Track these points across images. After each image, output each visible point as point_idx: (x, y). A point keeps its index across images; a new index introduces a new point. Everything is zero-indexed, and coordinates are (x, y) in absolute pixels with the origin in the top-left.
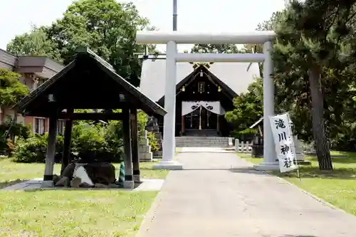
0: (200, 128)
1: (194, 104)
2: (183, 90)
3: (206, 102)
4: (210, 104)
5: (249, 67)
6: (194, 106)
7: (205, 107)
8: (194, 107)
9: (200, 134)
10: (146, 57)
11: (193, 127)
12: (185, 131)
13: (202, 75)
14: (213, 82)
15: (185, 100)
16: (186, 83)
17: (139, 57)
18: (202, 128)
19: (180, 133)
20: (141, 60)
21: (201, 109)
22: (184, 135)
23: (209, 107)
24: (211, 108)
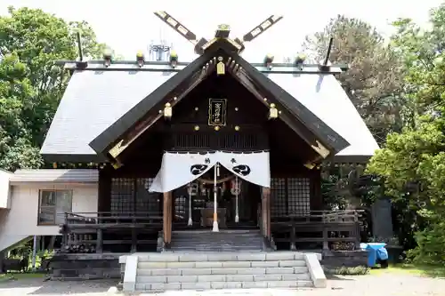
0: (216, 229)
1: (198, 159)
2: (168, 112)
3: (232, 155)
4: (243, 159)
6: (198, 167)
7: (230, 167)
8: (196, 169)
9: (215, 244)
11: (196, 226)
12: (173, 237)
13: (221, 69)
15: (170, 151)
16: (176, 92)
17: (66, 66)
18: (219, 228)
19: (159, 240)
20: (72, 71)
21: (217, 173)
22: (168, 247)
23: (242, 167)
24: (245, 170)
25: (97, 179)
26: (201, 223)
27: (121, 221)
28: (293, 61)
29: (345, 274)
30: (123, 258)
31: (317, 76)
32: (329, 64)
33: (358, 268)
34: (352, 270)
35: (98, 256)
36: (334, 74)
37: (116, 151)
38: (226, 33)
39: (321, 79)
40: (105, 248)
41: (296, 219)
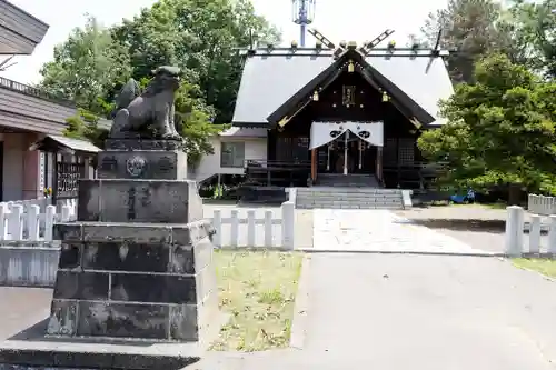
0: (346, 173)
1: (335, 127)
2: (316, 98)
3: (358, 124)
4: (365, 127)
5: (429, 66)
6: (335, 132)
7: (356, 132)
8: (334, 134)
9: (345, 182)
10: (252, 53)
11: (330, 172)
12: (318, 177)
13: (351, 68)
14: (372, 83)
15: (317, 121)
17: (241, 52)
18: (348, 172)
19: (309, 180)
20: (245, 57)
21: (348, 136)
22: (314, 184)
23: (364, 132)
24: (366, 134)
25: (266, 134)
26: (336, 169)
27: (284, 166)
28: (410, 46)
29: (433, 205)
30: (287, 190)
31: (428, 58)
32: (439, 48)
33: (442, 202)
34: (438, 203)
35: (269, 188)
36: (443, 57)
37: (283, 123)
38: (355, 47)
39: (431, 61)
40: (273, 183)
41: (403, 168)
